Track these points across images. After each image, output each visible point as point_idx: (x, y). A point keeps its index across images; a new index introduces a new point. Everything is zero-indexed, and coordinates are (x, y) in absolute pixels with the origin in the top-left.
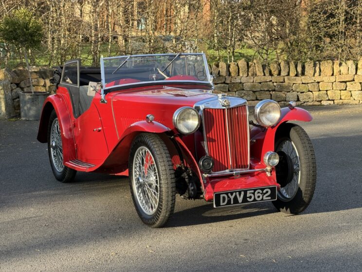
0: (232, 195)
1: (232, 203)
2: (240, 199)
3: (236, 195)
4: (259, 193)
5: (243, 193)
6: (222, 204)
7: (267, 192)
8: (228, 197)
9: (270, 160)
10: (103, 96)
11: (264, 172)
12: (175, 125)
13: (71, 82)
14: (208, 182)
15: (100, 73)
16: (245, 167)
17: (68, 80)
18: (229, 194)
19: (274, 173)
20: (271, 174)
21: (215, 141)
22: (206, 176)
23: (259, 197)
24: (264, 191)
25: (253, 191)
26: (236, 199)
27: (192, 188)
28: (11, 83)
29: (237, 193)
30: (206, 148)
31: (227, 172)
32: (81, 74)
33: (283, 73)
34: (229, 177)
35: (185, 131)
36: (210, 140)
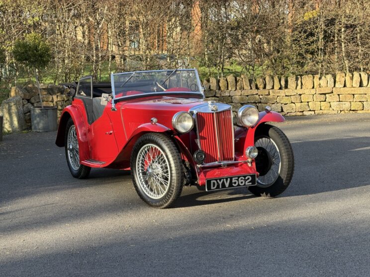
0: (220, 181)
1: (221, 187)
2: (227, 185)
3: (223, 182)
4: (242, 179)
5: (229, 179)
6: (212, 188)
7: (248, 179)
8: (217, 183)
9: (250, 153)
10: (113, 106)
11: (246, 163)
12: (174, 126)
13: (85, 95)
14: (201, 172)
15: (111, 87)
16: (231, 159)
17: (83, 93)
18: (218, 181)
19: (254, 164)
20: (252, 165)
21: (206, 139)
22: (199, 166)
23: (242, 183)
24: (246, 178)
25: (237, 178)
26: (223, 184)
27: (189, 176)
28: (23, 99)
29: (225, 180)
30: (199, 145)
31: (216, 163)
32: (94, 88)
33: (268, 87)
34: (219, 167)
35: (182, 130)
36: (202, 138)
